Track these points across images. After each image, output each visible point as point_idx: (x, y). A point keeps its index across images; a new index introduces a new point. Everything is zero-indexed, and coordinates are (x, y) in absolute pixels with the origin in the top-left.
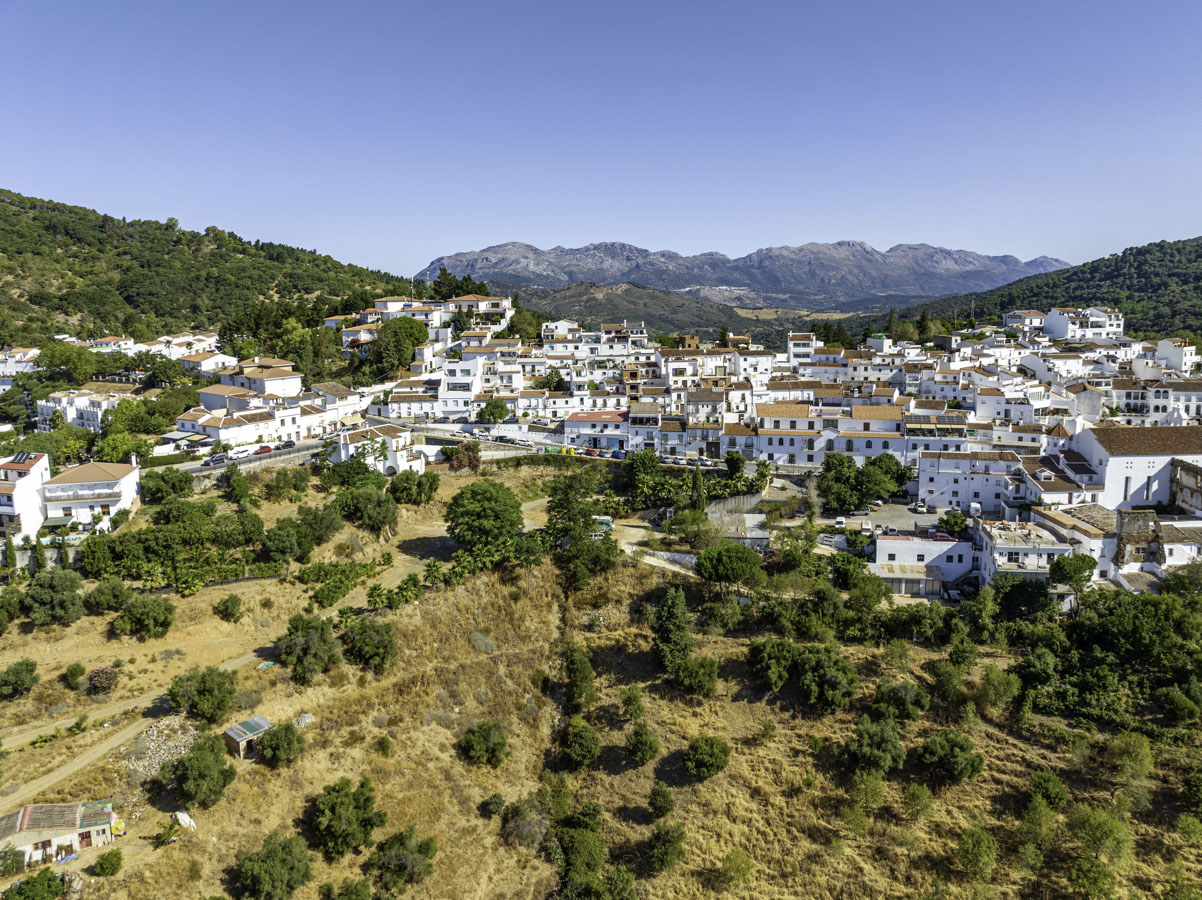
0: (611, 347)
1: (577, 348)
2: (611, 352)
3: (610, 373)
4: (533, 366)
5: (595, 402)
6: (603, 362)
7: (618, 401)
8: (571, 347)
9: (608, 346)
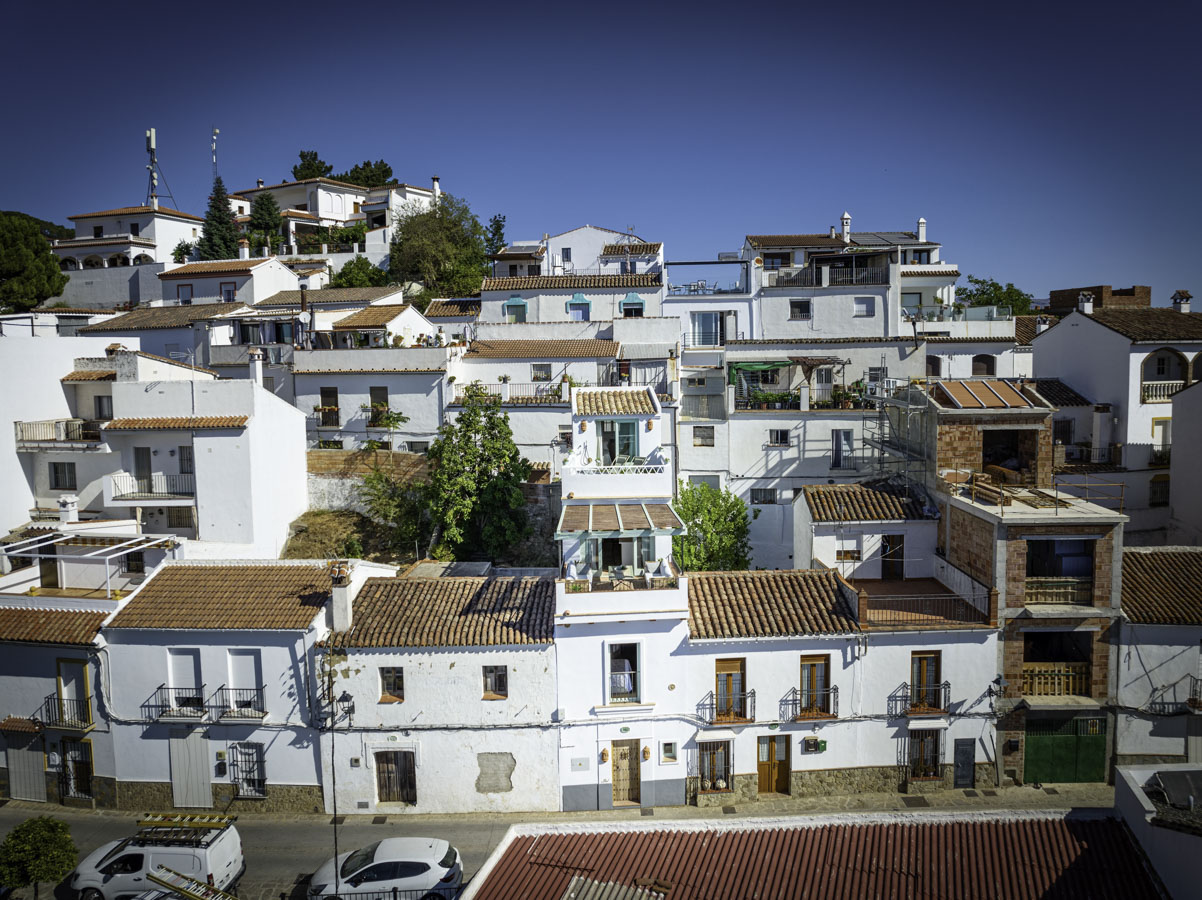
0: (802, 310)
1: (633, 312)
2: (801, 330)
3: (816, 435)
4: (380, 395)
5: (733, 676)
6: (767, 374)
7: (928, 666)
8: (604, 307)
9: (782, 304)
